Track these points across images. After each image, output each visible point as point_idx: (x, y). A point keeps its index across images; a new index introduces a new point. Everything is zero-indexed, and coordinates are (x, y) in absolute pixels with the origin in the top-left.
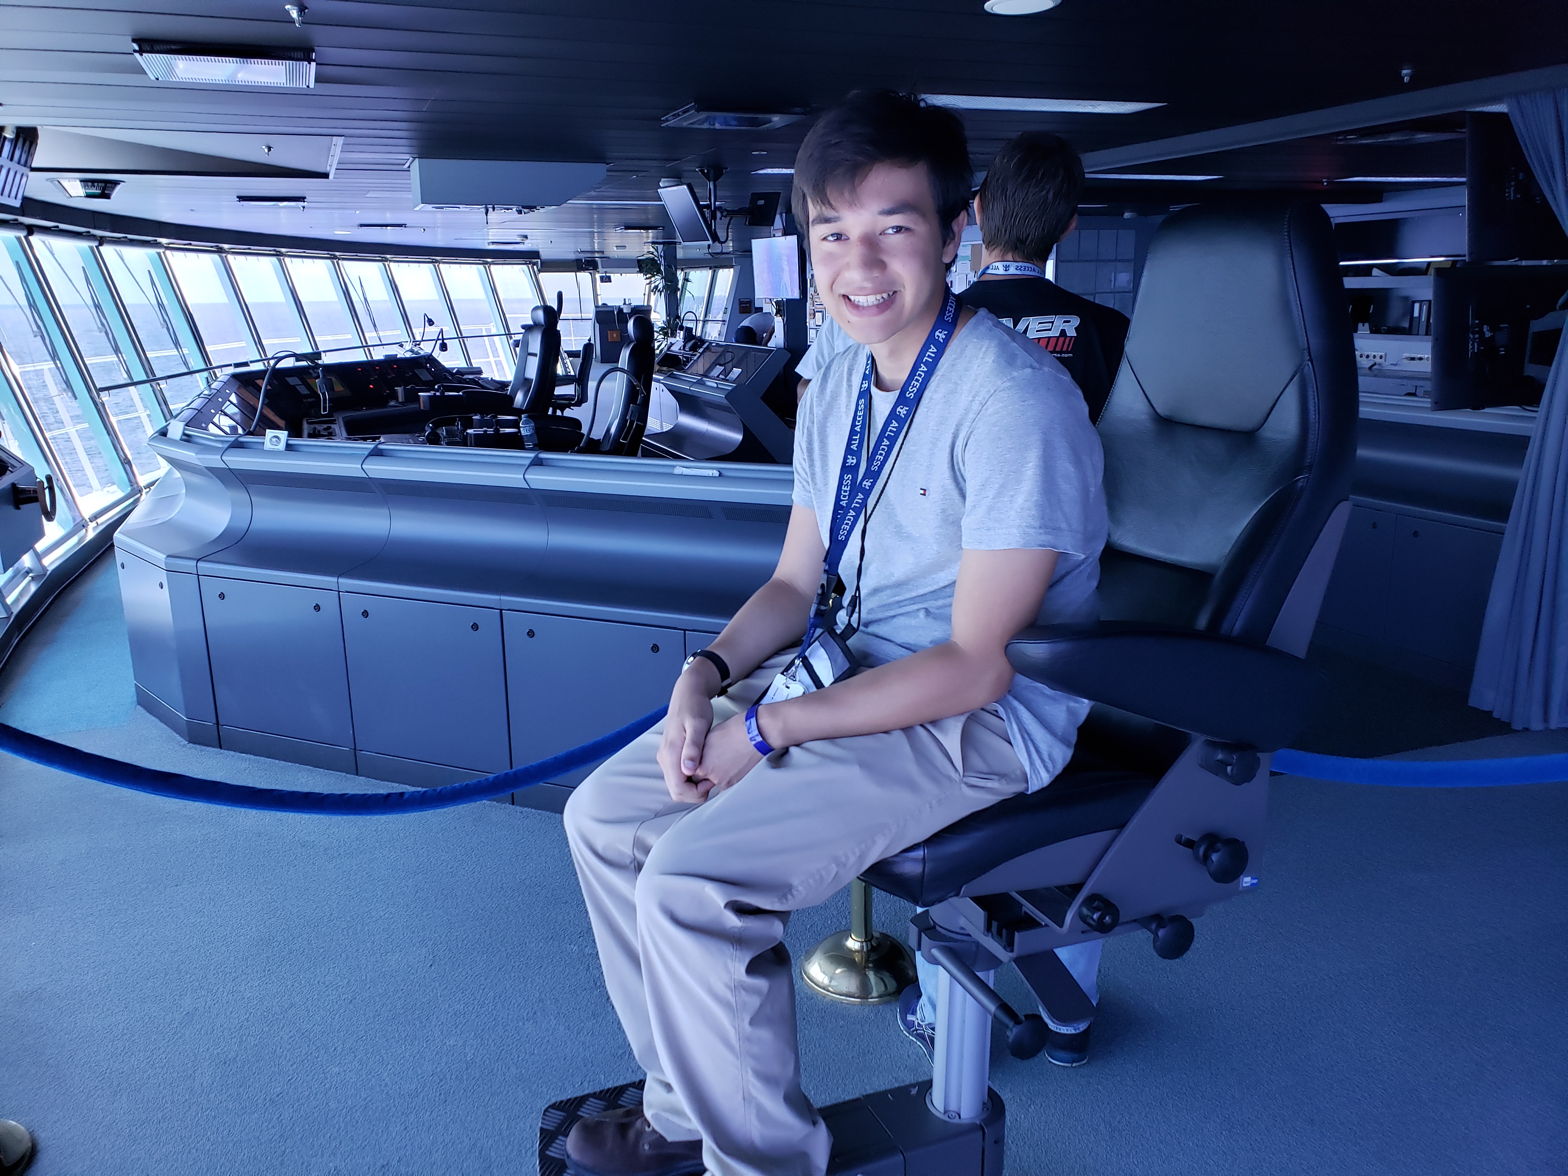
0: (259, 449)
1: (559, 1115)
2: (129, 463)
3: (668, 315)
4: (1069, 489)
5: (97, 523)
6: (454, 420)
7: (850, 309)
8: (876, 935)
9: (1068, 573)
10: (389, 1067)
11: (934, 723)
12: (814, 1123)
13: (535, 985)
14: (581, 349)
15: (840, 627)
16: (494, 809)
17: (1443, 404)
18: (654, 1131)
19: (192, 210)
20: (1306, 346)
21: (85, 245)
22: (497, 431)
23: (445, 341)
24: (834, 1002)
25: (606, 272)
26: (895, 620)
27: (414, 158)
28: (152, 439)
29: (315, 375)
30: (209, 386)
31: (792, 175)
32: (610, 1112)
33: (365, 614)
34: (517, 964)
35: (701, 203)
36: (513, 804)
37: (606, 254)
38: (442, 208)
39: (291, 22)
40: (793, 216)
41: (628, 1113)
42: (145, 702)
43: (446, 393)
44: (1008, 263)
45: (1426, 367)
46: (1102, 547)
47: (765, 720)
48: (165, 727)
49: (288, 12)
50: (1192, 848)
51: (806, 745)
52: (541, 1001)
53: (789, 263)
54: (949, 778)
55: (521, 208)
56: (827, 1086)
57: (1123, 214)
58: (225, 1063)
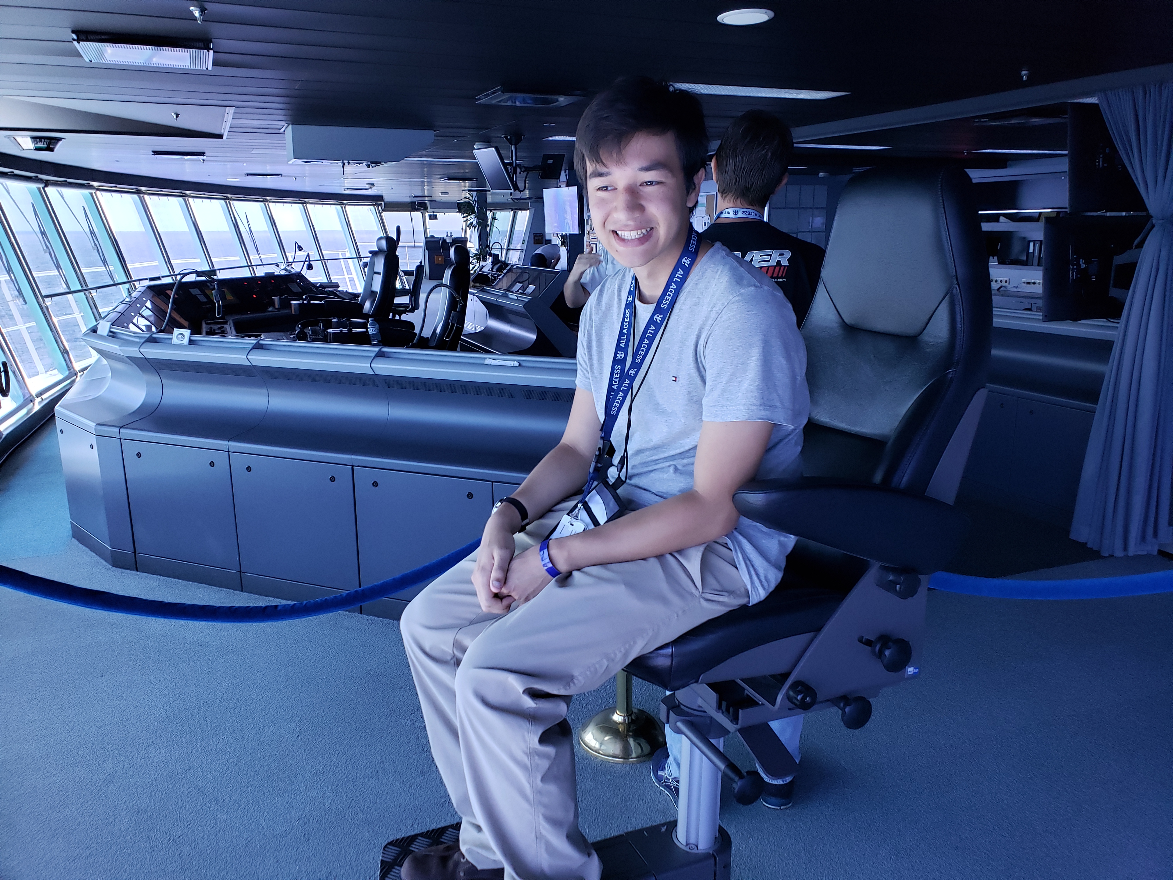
0: (167, 343)
1: (394, 850)
2: (67, 352)
3: (480, 244)
4: (782, 377)
5: (42, 398)
6: (318, 322)
7: (618, 241)
8: (635, 711)
9: (780, 441)
10: (265, 814)
11: (680, 552)
12: (589, 855)
13: (377, 750)
14: (414, 268)
15: (612, 480)
16: (346, 617)
17: (1050, 317)
18: (467, 861)
19: (117, 161)
20: (954, 273)
21: (34, 186)
22: (350, 330)
23: (311, 262)
24: (603, 762)
25: (433, 212)
26: (652, 474)
27: (289, 124)
28: (85, 335)
29: (212, 287)
30: (130, 295)
31: (574, 141)
32: (434, 848)
33: (249, 469)
34: (364, 734)
35: (505, 161)
36: (361, 613)
37: (433, 198)
38: (310, 162)
39: (194, 20)
40: (575, 171)
41: (448, 848)
42: (78, 535)
43: (312, 302)
44: (737, 209)
45: (1038, 289)
46: (805, 422)
47: (555, 552)
48: (94, 554)
49: (192, 12)
50: (870, 646)
51: (586, 569)
52: (382, 762)
53: (571, 207)
54: (691, 594)
55: (369, 163)
56: (598, 825)
57: (819, 174)
58: (138, 812)
